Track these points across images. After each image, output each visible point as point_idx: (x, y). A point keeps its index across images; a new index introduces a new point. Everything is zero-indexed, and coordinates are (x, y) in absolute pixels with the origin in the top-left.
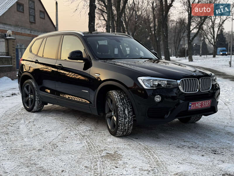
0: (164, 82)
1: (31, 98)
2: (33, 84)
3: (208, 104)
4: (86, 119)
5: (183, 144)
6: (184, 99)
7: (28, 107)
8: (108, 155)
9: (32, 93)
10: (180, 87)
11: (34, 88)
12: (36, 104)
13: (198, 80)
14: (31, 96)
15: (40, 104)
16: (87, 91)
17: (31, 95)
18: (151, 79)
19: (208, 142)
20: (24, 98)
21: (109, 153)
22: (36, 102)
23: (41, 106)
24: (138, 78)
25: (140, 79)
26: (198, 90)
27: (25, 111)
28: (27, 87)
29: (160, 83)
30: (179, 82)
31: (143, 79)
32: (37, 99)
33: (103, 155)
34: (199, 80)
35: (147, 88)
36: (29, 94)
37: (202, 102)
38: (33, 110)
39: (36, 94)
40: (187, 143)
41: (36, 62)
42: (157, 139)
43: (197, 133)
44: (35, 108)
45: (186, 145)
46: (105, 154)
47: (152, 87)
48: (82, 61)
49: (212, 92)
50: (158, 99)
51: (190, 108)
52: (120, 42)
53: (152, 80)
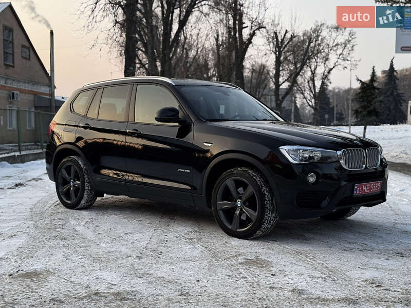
0: (318, 154)
1: (74, 186)
2: (80, 163)
3: (378, 187)
4: (175, 218)
5: (348, 245)
6: (347, 179)
7: (70, 202)
8: (249, 261)
9: (77, 177)
10: (342, 162)
11: (81, 169)
12: (85, 196)
13: (364, 151)
14: (74, 184)
15: (91, 196)
16: (188, 171)
17: (74, 181)
18: (300, 149)
19: (383, 243)
20: (60, 187)
21: (248, 259)
22: (86, 192)
23: (93, 200)
24: (281, 147)
25: (284, 150)
26: (364, 166)
27: (62, 209)
28: (68, 169)
29: (311, 155)
30: (339, 153)
31: (288, 150)
32: (87, 188)
33: (240, 261)
34: (366, 151)
35: (295, 162)
36: (71, 179)
37: (371, 184)
38: (79, 207)
39: (86, 179)
40: (354, 244)
41: (85, 128)
42: (305, 241)
43: (360, 233)
44: (83, 202)
45: (353, 247)
46: (243, 261)
47: (301, 160)
48: (177, 124)
49: (381, 169)
50: (312, 179)
51: (355, 192)
52: (229, 95)
53: (301, 151)
